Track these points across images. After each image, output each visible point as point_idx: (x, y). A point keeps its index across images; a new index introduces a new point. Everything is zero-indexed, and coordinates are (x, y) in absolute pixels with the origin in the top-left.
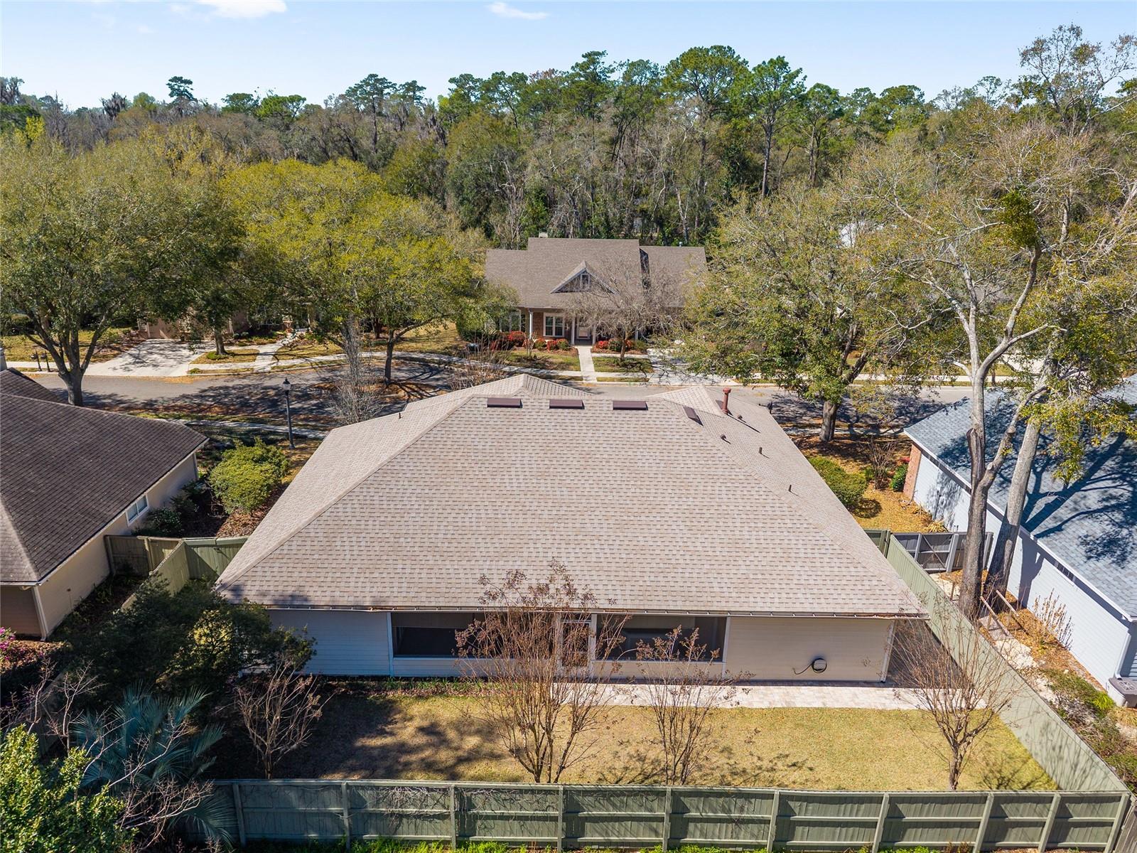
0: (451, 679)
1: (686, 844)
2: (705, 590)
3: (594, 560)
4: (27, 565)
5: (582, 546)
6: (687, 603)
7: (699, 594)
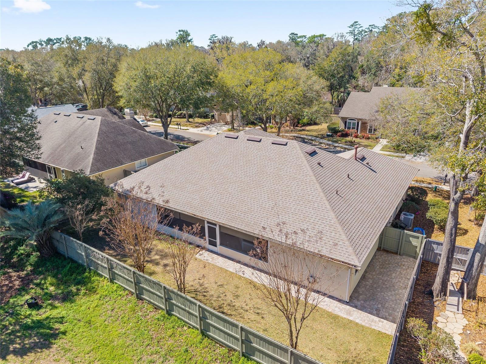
0: (171, 236)
1: (173, 315)
2: (257, 224)
3: (223, 201)
4: (89, 170)
5: (222, 195)
6: (246, 227)
7: (253, 225)
